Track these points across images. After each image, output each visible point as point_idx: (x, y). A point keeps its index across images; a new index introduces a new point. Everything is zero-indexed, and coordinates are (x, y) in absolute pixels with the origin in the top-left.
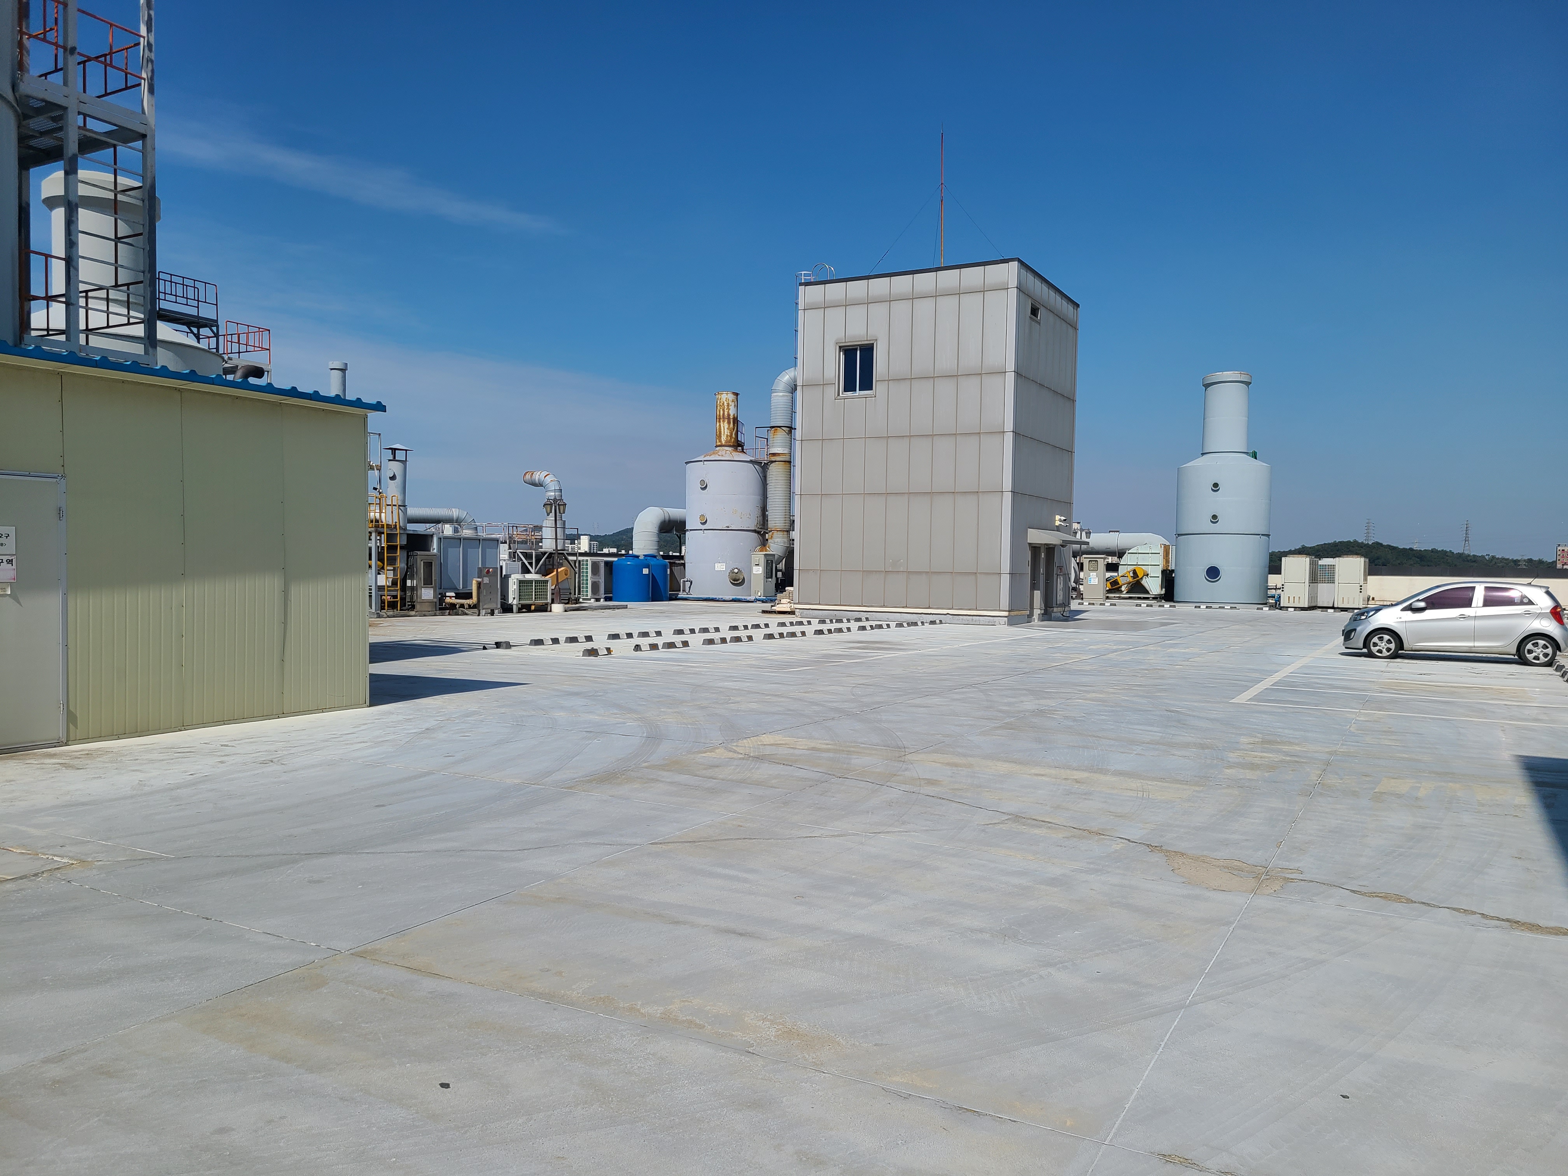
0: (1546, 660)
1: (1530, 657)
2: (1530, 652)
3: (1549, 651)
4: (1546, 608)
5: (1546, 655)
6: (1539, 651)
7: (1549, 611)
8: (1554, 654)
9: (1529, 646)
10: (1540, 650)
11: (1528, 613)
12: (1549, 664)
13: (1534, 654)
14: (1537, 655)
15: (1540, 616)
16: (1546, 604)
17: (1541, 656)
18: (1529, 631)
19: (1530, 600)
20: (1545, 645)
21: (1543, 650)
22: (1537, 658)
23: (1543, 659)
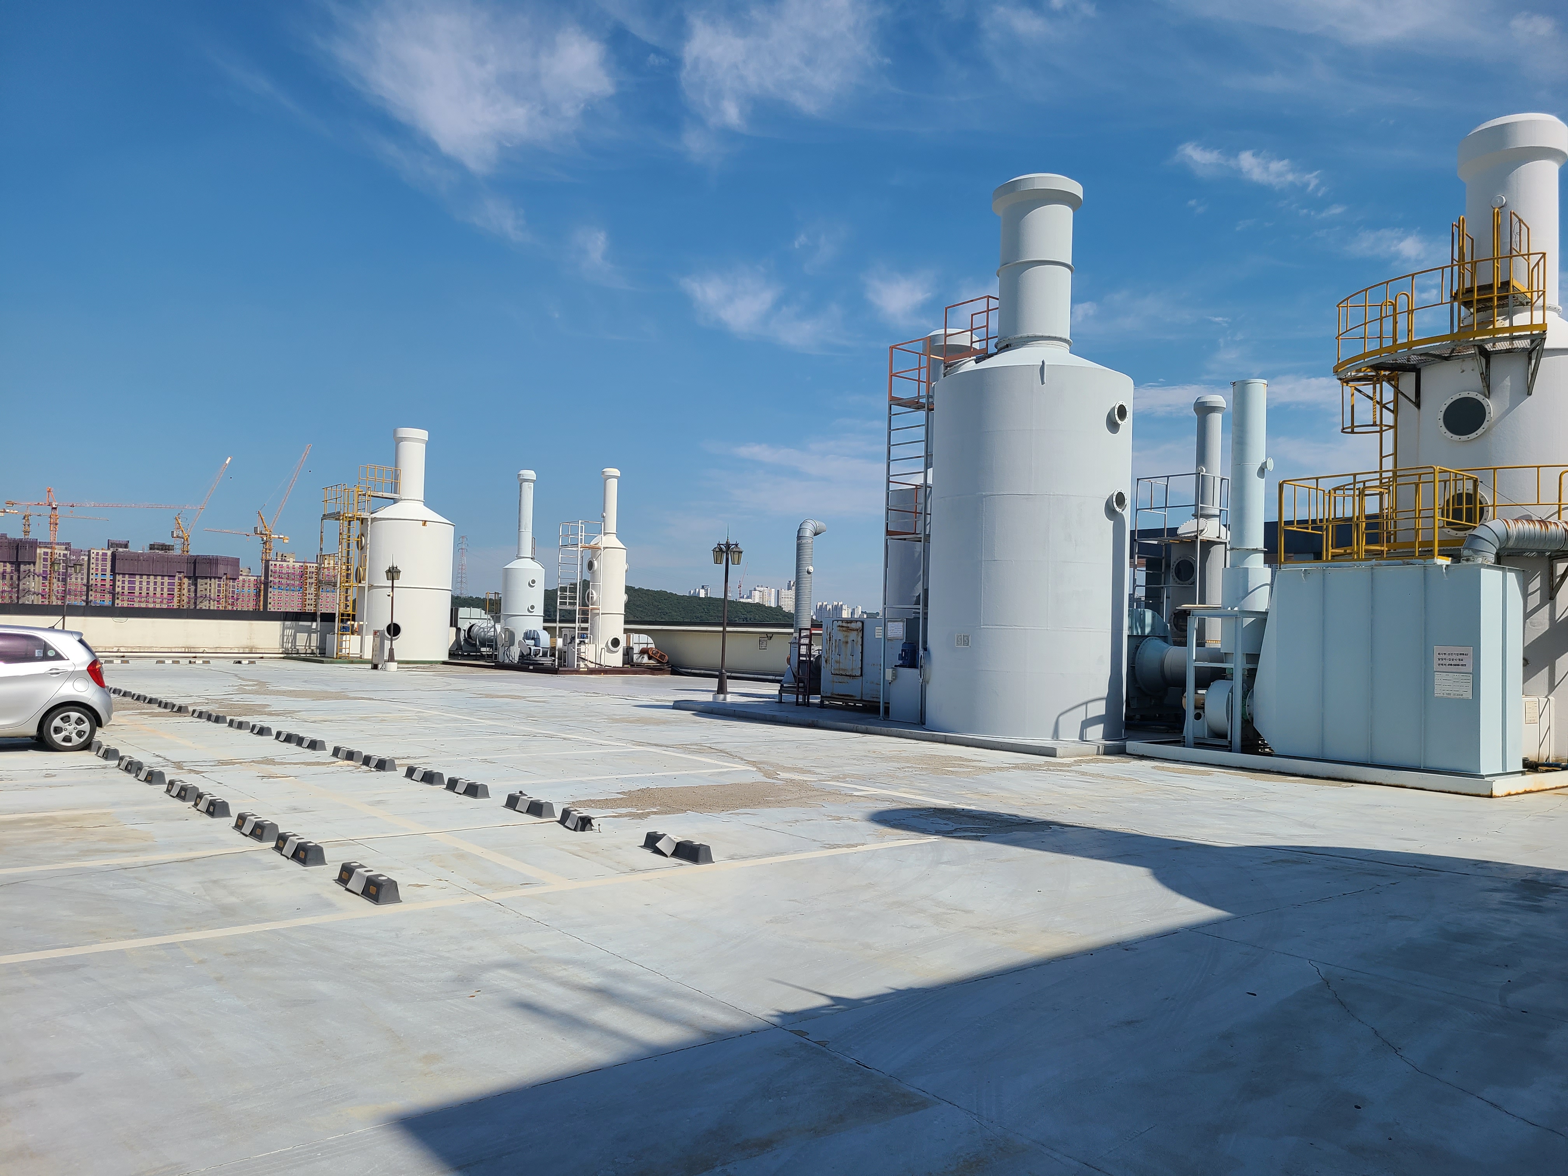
0: (82, 740)
1: (58, 738)
2: (57, 730)
3: (86, 726)
4: (82, 664)
5: (80, 734)
6: (70, 729)
7: (85, 668)
8: (93, 732)
9: (57, 722)
10: (72, 727)
11: (56, 673)
12: (86, 746)
13: (64, 734)
14: (68, 734)
15: (73, 675)
16: (80, 659)
17: (74, 736)
18: (55, 699)
19: (57, 653)
20: (79, 718)
21: (78, 726)
22: (67, 739)
23: (76, 740)
